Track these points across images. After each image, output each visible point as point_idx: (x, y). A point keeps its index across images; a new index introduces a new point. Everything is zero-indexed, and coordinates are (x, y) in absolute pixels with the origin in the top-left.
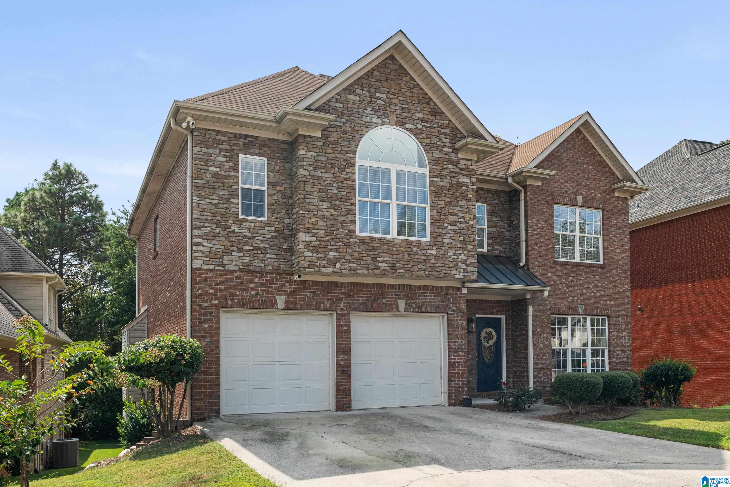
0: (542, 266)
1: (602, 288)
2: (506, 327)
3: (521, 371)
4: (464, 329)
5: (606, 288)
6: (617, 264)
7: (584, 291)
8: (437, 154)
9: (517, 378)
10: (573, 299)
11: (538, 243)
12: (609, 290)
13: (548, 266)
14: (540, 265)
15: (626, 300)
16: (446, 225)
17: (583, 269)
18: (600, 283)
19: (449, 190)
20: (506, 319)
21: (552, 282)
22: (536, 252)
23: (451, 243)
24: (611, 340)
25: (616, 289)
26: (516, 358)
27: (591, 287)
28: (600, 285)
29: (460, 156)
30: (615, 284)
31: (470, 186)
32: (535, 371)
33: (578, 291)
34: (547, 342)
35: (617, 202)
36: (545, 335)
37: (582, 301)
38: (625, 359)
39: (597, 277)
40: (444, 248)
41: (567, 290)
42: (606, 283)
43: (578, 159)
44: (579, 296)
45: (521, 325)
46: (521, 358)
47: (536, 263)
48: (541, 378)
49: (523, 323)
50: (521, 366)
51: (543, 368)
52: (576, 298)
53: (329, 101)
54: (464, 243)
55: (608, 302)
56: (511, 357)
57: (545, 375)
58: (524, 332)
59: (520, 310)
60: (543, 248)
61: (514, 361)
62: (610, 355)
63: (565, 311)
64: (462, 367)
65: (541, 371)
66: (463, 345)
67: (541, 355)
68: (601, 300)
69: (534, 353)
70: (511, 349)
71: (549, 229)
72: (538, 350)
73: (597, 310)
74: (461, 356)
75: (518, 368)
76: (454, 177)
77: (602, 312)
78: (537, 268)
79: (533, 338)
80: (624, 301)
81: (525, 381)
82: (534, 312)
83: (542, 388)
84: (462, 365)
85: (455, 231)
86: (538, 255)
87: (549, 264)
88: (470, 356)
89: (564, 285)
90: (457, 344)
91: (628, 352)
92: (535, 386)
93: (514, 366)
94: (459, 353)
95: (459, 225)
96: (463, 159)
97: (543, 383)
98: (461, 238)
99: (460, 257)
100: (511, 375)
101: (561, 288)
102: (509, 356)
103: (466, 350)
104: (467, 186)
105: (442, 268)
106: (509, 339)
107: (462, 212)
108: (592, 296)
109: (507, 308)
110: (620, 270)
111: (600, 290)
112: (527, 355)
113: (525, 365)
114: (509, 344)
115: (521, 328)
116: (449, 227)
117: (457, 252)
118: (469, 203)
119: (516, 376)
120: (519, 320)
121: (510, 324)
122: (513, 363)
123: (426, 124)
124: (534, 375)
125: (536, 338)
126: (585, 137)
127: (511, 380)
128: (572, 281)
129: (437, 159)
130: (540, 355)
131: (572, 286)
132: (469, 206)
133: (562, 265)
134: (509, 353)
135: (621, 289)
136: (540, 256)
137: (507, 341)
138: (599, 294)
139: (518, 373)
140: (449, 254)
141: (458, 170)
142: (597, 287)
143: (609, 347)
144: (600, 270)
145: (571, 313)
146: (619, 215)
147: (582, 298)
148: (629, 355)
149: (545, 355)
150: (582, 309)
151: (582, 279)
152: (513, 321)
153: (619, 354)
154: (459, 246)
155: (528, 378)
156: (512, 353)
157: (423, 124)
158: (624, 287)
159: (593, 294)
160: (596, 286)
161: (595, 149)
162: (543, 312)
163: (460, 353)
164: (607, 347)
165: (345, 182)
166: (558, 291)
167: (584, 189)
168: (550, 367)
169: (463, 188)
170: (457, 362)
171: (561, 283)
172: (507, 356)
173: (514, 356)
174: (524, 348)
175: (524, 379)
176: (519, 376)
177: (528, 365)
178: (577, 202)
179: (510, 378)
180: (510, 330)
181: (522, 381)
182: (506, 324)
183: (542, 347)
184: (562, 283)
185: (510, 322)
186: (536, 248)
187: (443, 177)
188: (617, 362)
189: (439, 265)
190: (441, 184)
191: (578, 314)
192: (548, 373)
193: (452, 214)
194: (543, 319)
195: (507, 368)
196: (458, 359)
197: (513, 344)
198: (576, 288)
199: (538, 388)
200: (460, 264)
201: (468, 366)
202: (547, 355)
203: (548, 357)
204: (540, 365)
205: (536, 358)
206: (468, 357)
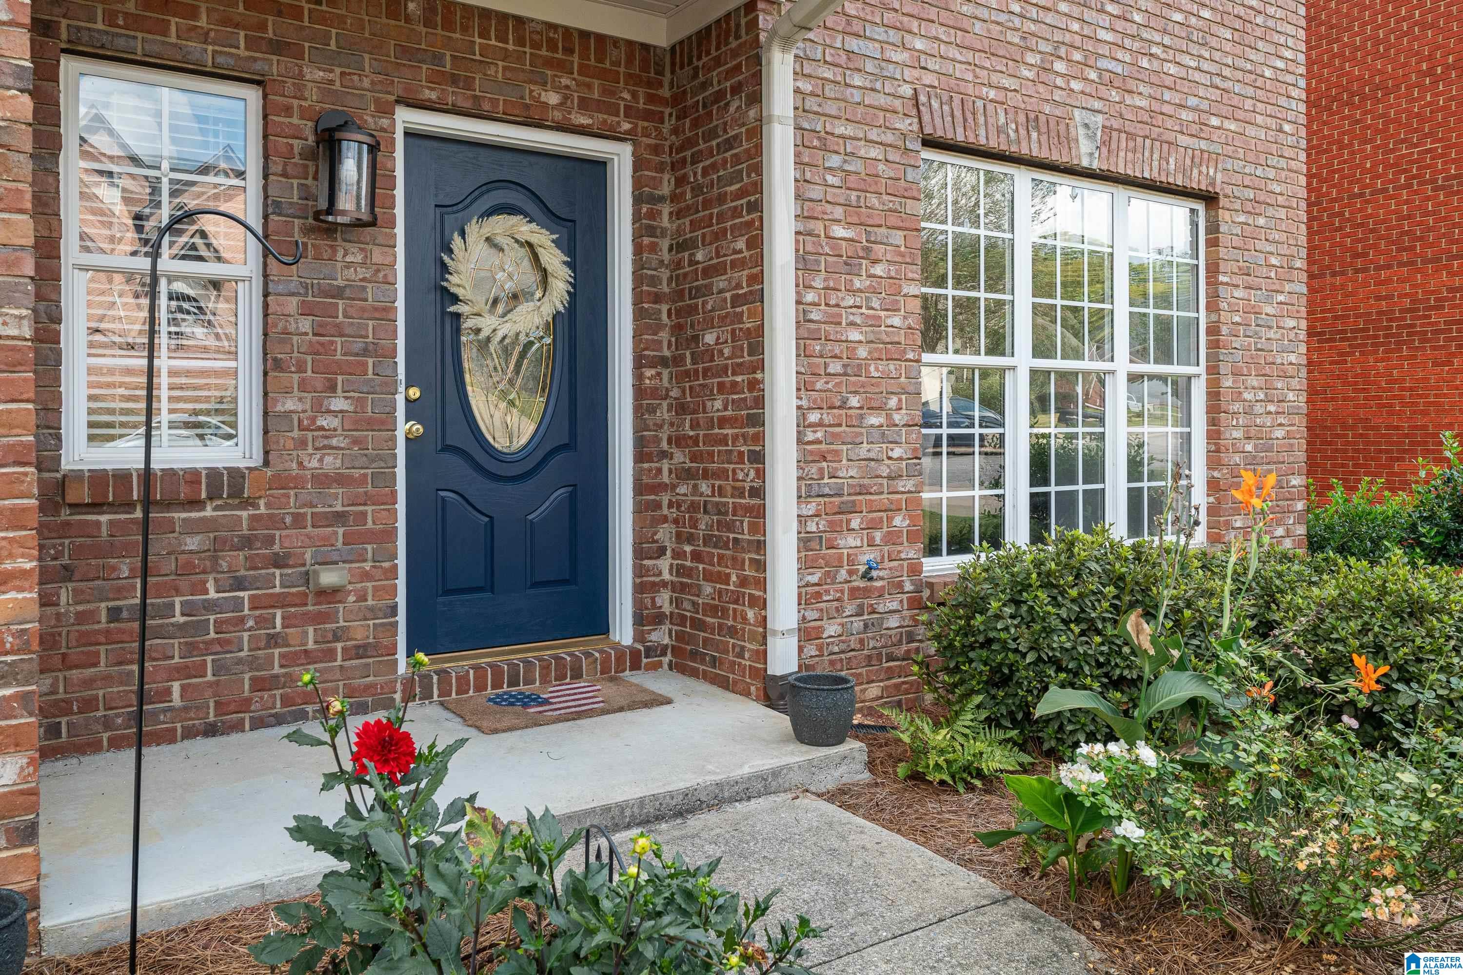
1: (1190, 37)
2: (637, 217)
3: (721, 510)
7: (1103, 35)
9: (697, 556)
10: (1045, 71)
12: (1217, 55)
20: (638, 165)
24: (1224, 330)
26: (694, 426)
27: (1136, 18)
28: (1178, 17)
32: (810, 509)
33: (1076, 26)
34: (896, 321)
36: (878, 270)
38: (1279, 433)
42: (1207, 14)
44: (1078, 57)
45: (721, 199)
46: (723, 422)
48: (851, 561)
49: (737, 177)
50: (722, 474)
51: (863, 491)
52: (1060, 67)
56: (664, 413)
57: (878, 536)
58: (741, 244)
59: (720, 96)
61: (678, 441)
62: (1214, 409)
65: (852, 509)
67: (854, 401)
69: (804, 386)
70: (663, 362)
72: (835, 367)
75: (704, 487)
77: (1186, 172)
79: (802, 286)
81: (743, 582)
82: (811, 104)
83: (857, 624)
88: (339, 404)
91: (1291, 396)
92: (811, 615)
93: (685, 475)
97: (866, 592)
100: (665, 534)
102: (652, 410)
106: (657, 298)
109: (641, 92)
111: (1179, 47)
112: (760, 402)
113: (747, 473)
114: (658, 328)
115: (721, 217)
119: (690, 539)
120: (714, 167)
121: (661, 199)
122: (679, 457)
124: (805, 542)
125: (818, 283)
127: (664, 564)
130: (846, 404)
134: (654, 393)
137: (639, 314)
138: (1172, 69)
139: (704, 522)
142: (1166, 29)
143: (1213, 370)
147: (1093, 75)
150: (1091, 137)
152: (681, 181)
155: (761, 566)
156: (675, 393)
158: (1280, 57)
159: (1145, 64)
160: (1160, 22)
164: (1201, 369)
168: (909, 485)
172: (638, 411)
173: (681, 408)
174: (737, 351)
175: (738, 564)
176: (707, 540)
177: (761, 474)
179: (662, 552)
180: (665, 244)
181: (726, 579)
182: (638, 200)
183: (862, 352)
185: (666, 189)
188: (1249, 448)
192: (898, 521)
195: (640, 488)
197: (678, 329)
199: (832, 629)
201: (323, 480)
202: (893, 402)
203: (897, 417)
204: (849, 472)
205: (820, 424)
206: (319, 408)
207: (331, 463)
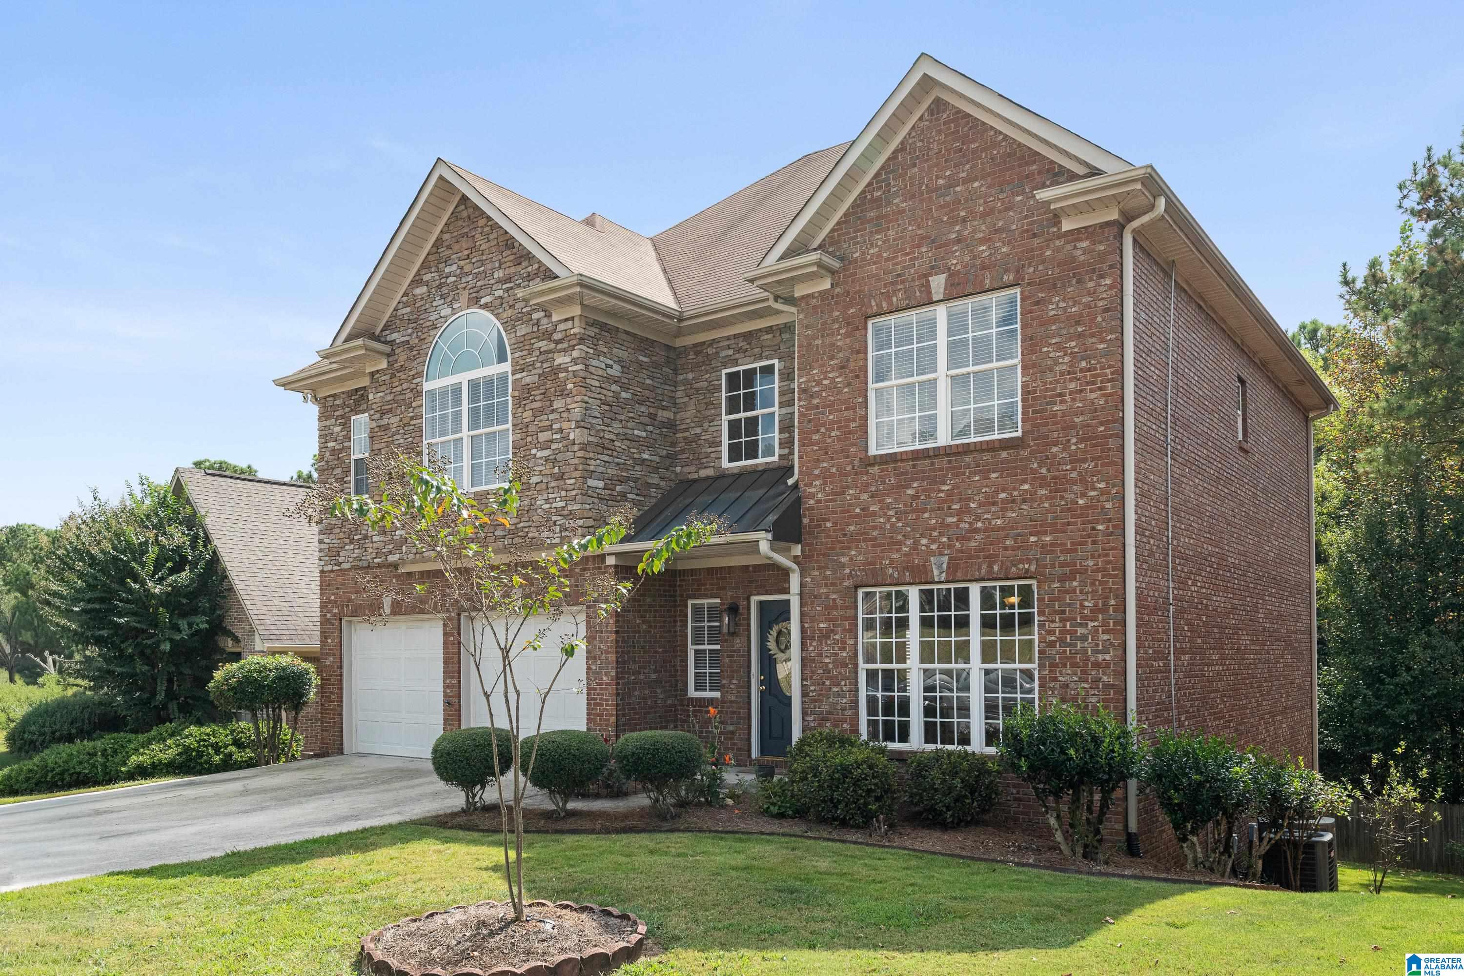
0: (833, 475)
1: (1013, 501)
4: (611, 632)
5: (1024, 501)
6: (1069, 427)
7: (950, 520)
8: (522, 330)
10: (916, 546)
11: (823, 425)
12: (1035, 505)
13: (846, 475)
14: (825, 476)
15: (1100, 527)
16: (534, 451)
17: (950, 462)
18: (1004, 490)
19: (538, 388)
21: (858, 510)
22: (815, 448)
23: (542, 482)
24: (1042, 645)
25: (1062, 497)
27: (972, 505)
28: (1003, 495)
29: (555, 318)
30: (1058, 485)
31: (570, 369)
33: (934, 521)
34: (844, 654)
35: (1069, 247)
36: (837, 637)
37: (942, 546)
39: (994, 476)
40: (530, 493)
41: (900, 524)
42: (1026, 487)
43: (937, 177)
44: (935, 534)
47: (817, 472)
51: (831, 713)
52: (924, 541)
53: (396, 310)
54: (561, 477)
55: (1032, 539)
60: (833, 434)
62: (1039, 685)
63: (891, 576)
64: (607, 705)
65: (827, 720)
66: (609, 663)
67: (827, 683)
68: (1006, 537)
71: (849, 384)
72: (821, 671)
73: (990, 566)
74: (607, 684)
76: (547, 360)
77: (1007, 570)
78: (818, 483)
80: (1094, 529)
84: (607, 700)
85: (547, 459)
86: (822, 452)
87: (848, 468)
88: (735, 682)
89: (891, 513)
90: (599, 662)
94: (602, 679)
95: (554, 446)
96: (561, 321)
98: (556, 470)
99: (554, 505)
101: (882, 520)
103: (613, 673)
104: (566, 370)
105: (526, 530)
107: (560, 420)
108: (977, 531)
110: (1081, 440)
111: (1004, 510)
116: (539, 454)
117: (550, 496)
118: (569, 400)
123: (508, 285)
126: (959, 111)
128: (916, 497)
129: (522, 339)
130: (824, 683)
131: (913, 511)
132: (569, 407)
133: (886, 463)
135: (1083, 495)
136: (827, 453)
138: (999, 522)
140: (538, 503)
141: (553, 346)
142: (994, 504)
143: (1039, 665)
144: (1004, 454)
145: (907, 579)
146: (1079, 281)
147: (944, 539)
148: (1107, 687)
149: (839, 684)
150: (940, 568)
151: (945, 488)
153: (1072, 685)
154: (553, 484)
157: (504, 286)
158: (1094, 489)
159: (979, 525)
160: (990, 502)
161: (992, 128)
162: (833, 584)
163: (605, 678)
164: (1036, 664)
165: (413, 422)
166: (874, 528)
167: (956, 251)
169: (561, 375)
170: (598, 694)
171: (880, 509)
178: (929, 293)
183: (831, 666)
184: (885, 508)
186: (816, 437)
187: (530, 368)
189: (522, 524)
190: (528, 380)
191: (929, 580)
193: (543, 430)
194: (834, 600)
196: (601, 689)
198: (926, 515)
200: (554, 518)
201: (731, 702)
202: (843, 683)
203: (844, 689)
204: (825, 708)
205: (815, 690)
206: (730, 683)
207: (733, 698)
